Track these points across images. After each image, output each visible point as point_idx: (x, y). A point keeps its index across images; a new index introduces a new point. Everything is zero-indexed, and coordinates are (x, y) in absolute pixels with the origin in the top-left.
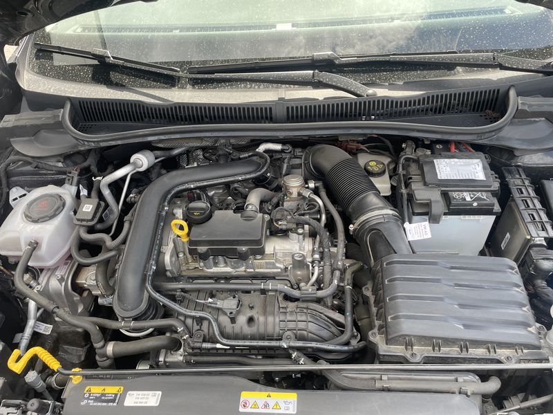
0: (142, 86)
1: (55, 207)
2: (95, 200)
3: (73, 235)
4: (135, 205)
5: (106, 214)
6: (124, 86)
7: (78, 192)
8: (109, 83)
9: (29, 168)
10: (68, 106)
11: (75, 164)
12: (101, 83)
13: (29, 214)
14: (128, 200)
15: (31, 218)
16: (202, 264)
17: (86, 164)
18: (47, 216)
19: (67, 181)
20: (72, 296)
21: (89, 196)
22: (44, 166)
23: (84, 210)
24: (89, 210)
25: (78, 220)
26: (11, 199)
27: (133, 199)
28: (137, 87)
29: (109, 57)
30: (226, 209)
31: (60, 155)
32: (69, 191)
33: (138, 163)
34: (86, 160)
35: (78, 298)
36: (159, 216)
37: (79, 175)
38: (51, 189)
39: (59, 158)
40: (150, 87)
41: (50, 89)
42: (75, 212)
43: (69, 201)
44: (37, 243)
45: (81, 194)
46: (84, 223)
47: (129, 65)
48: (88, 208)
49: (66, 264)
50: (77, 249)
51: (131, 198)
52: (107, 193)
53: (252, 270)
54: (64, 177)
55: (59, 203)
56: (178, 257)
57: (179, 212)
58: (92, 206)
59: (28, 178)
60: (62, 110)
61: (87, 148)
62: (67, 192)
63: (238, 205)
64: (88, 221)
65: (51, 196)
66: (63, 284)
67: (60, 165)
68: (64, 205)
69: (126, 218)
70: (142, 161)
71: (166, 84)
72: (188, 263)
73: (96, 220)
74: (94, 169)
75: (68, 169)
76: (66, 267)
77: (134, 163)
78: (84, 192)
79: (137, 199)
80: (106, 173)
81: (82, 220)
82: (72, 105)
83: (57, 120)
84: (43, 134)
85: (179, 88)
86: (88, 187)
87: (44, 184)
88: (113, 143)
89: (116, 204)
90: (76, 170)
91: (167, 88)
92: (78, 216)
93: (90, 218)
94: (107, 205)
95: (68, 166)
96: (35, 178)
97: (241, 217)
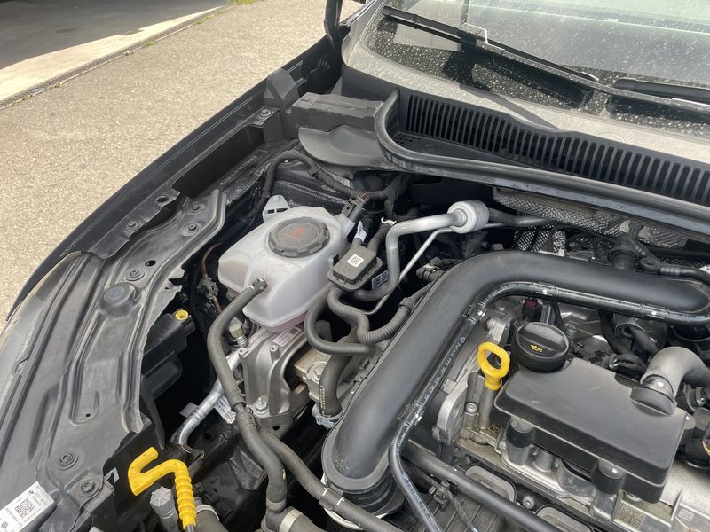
0: (518, 96)
1: (313, 242)
2: (371, 253)
3: (320, 293)
4: (429, 285)
5: (378, 280)
6: (488, 90)
7: (354, 232)
8: (466, 80)
9: (305, 174)
10: (393, 100)
11: (367, 188)
12: (454, 79)
13: (275, 239)
14: (420, 271)
15: (274, 245)
16: (503, 444)
17: (381, 194)
18: (295, 251)
19: (344, 209)
20: (280, 385)
21: (365, 243)
22: (325, 177)
23: (349, 262)
24: (356, 265)
25: (335, 274)
26: (267, 208)
27: (427, 273)
28: (509, 95)
29: (483, 39)
30: (593, 361)
31: (352, 168)
32: (342, 226)
33: (460, 217)
34: (383, 187)
35: (287, 393)
36: (461, 322)
37: (364, 206)
38: (320, 214)
39: (349, 173)
40: (532, 100)
41: (379, 72)
42: (336, 260)
43: (336, 238)
44: (266, 286)
45: (356, 236)
46: (341, 282)
47: (511, 56)
48: (356, 261)
49: (293, 332)
50: (316, 316)
51: (426, 270)
52: (392, 248)
53: (608, 516)
54: (344, 202)
55: (320, 237)
56: (465, 410)
57: (498, 328)
58: (362, 260)
59: (299, 188)
60: (383, 103)
61: (393, 168)
62: (339, 226)
63: (624, 364)
64: (348, 281)
65: (314, 223)
66: (276, 362)
67: (347, 183)
68: (325, 243)
69: (406, 301)
70: (468, 216)
71: (562, 100)
72: (476, 428)
73: (360, 284)
74: (389, 205)
75: (353, 193)
76: (292, 336)
77: (454, 217)
78: (361, 235)
79: (433, 276)
80: (404, 217)
81: (340, 277)
82: (399, 99)
83: (369, 115)
84: (344, 131)
85: (584, 111)
86: (370, 229)
87: (314, 203)
88: (435, 172)
89: (398, 269)
90: (364, 198)
91: (561, 107)
92: (337, 268)
93: (352, 277)
94: (385, 267)
95: (356, 188)
96: (308, 191)
97: (632, 397)
